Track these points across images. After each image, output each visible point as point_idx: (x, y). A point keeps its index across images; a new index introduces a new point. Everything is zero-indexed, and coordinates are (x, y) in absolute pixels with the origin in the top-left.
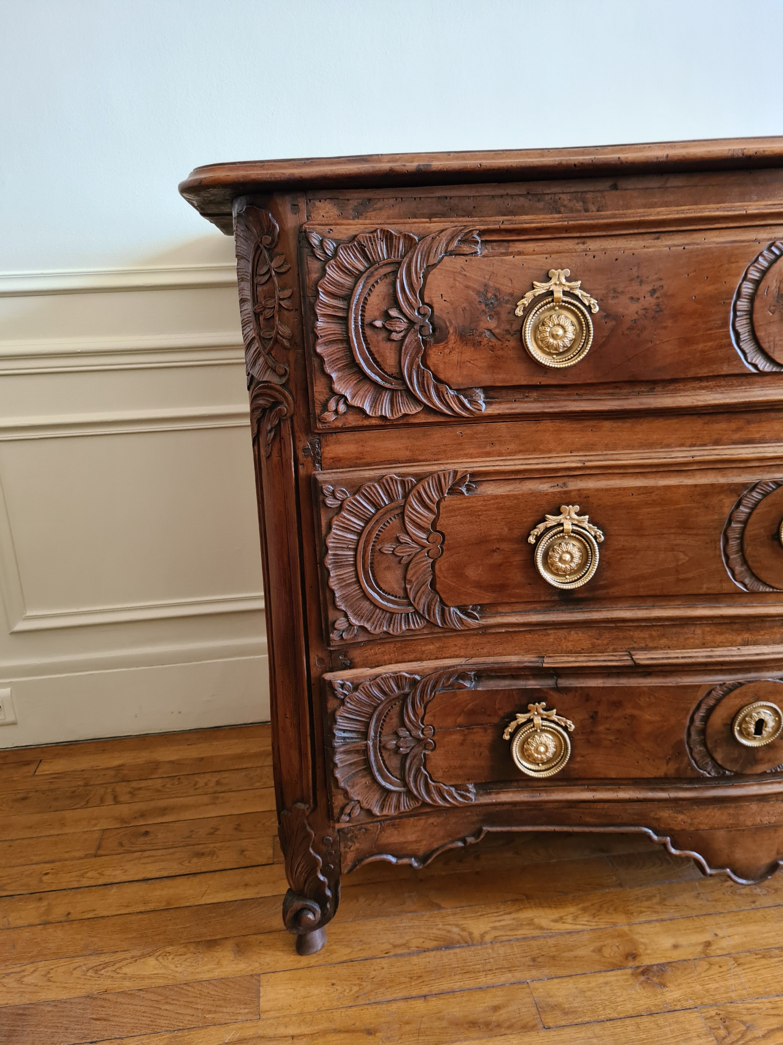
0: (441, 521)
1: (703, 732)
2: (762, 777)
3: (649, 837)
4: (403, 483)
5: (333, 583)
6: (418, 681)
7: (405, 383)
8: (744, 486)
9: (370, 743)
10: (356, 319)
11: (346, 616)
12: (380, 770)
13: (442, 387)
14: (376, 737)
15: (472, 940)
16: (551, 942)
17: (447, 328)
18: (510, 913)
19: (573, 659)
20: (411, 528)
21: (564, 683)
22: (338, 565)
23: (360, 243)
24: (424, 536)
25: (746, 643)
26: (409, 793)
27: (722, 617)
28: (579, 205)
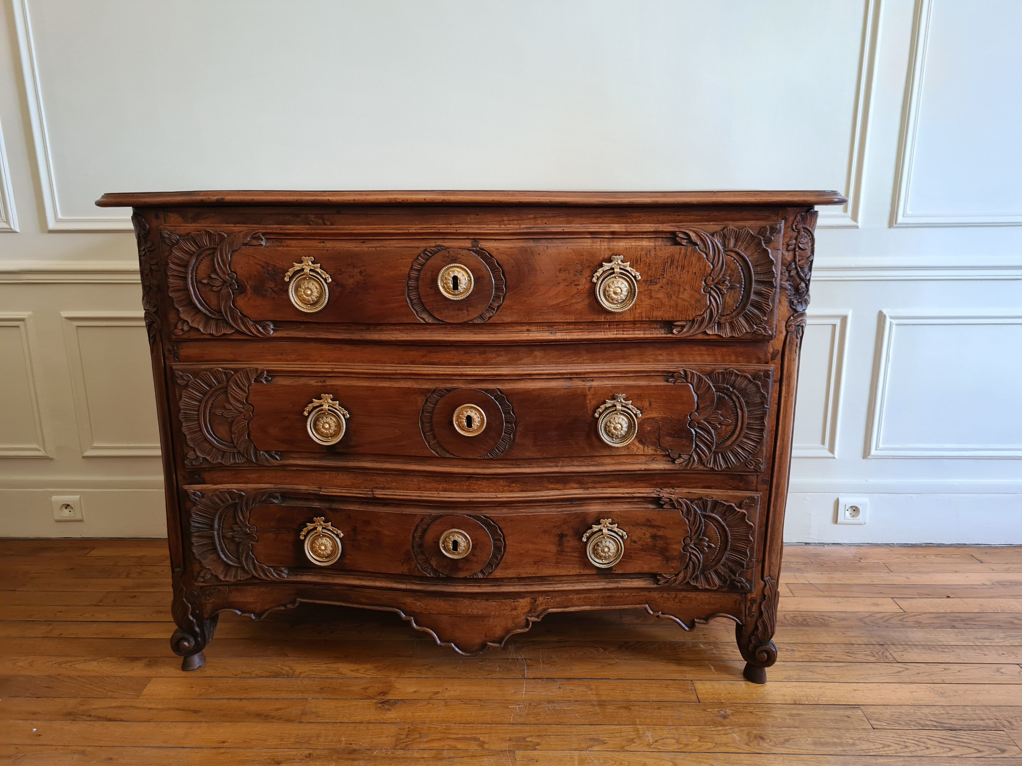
0: (251, 398)
2: (466, 581)
3: (399, 616)
4: (225, 373)
6: (243, 496)
7: (223, 316)
8: (428, 390)
9: (216, 533)
10: (192, 278)
11: (194, 451)
12: (223, 551)
13: (245, 319)
14: (219, 529)
15: (293, 674)
16: (341, 681)
17: (246, 286)
18: (328, 664)
19: (339, 491)
20: (232, 401)
21: (335, 506)
22: (188, 419)
23: (192, 237)
24: (241, 406)
25: (445, 490)
26: (243, 568)
27: (424, 471)
28: (320, 222)
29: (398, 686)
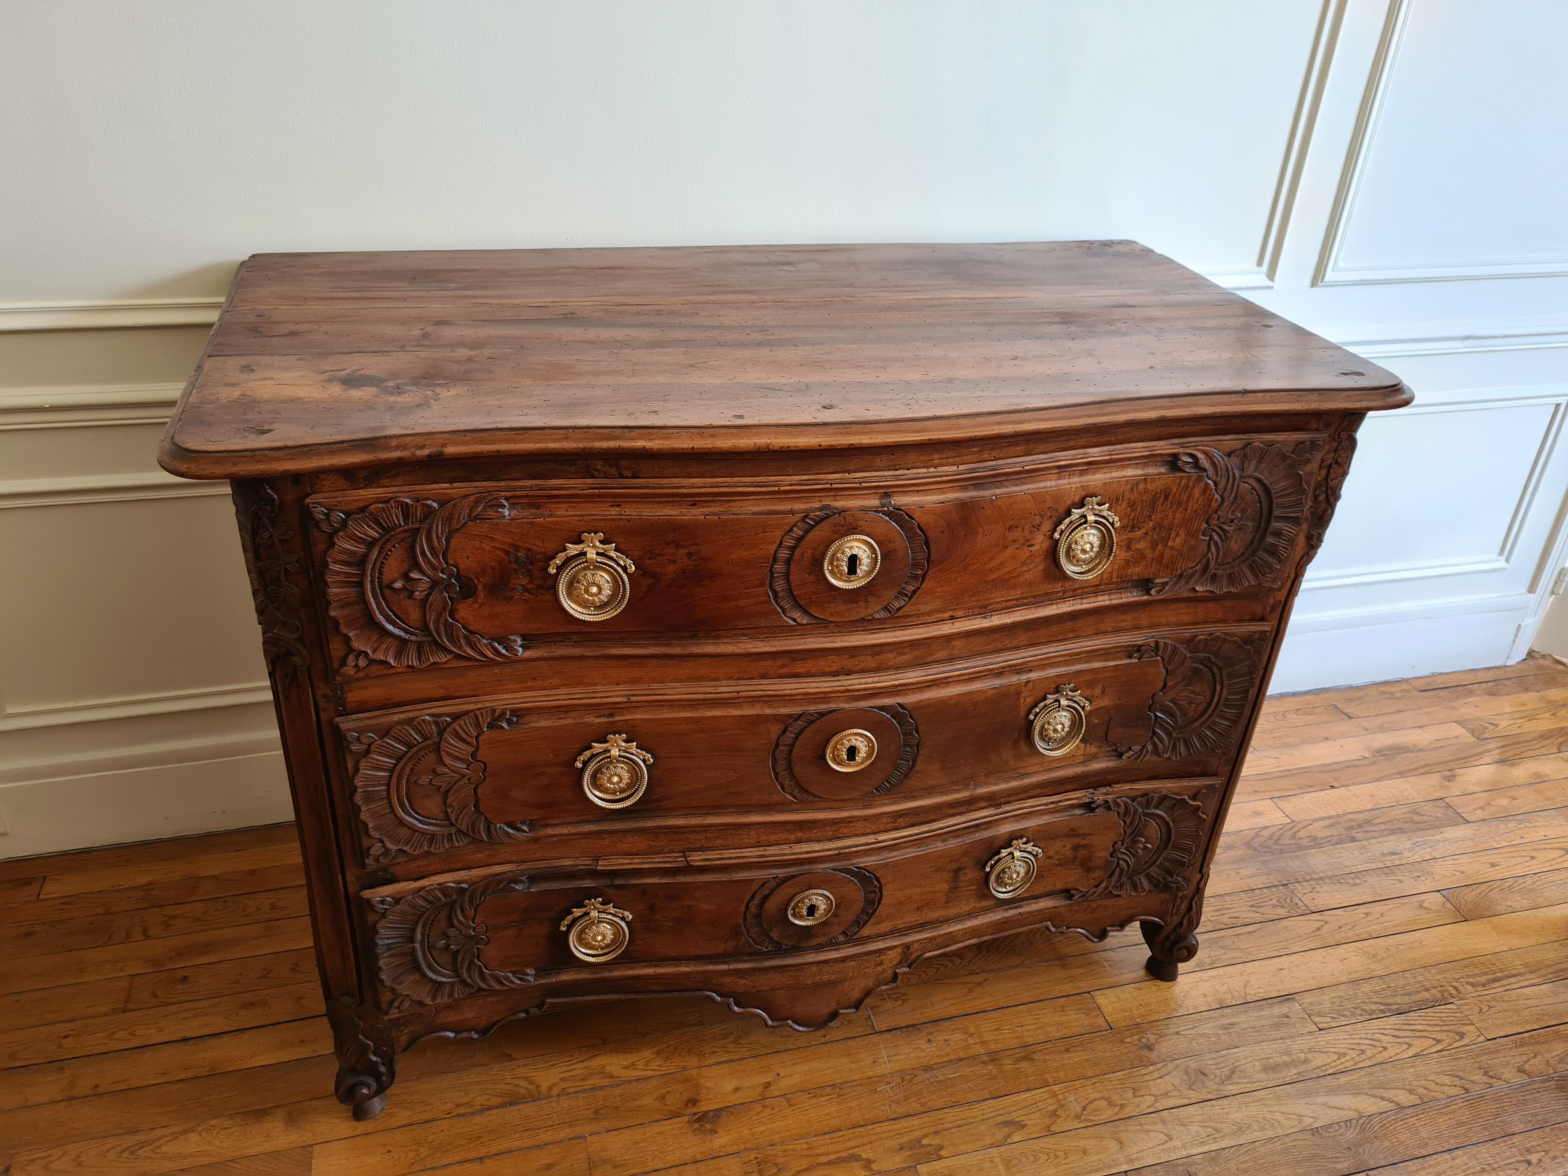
0: (482, 754)
1: (758, 916)
2: (819, 948)
3: (713, 999)
4: (437, 724)
5: (363, 816)
6: (466, 889)
7: (431, 635)
8: (789, 716)
9: (417, 946)
10: (372, 582)
11: (381, 841)
12: (430, 967)
13: (474, 638)
14: (423, 939)
15: (539, 1093)
16: (618, 1091)
17: (476, 586)
18: (582, 1061)
19: (628, 861)
20: (447, 760)
21: (620, 882)
22: (370, 800)
23: (371, 514)
24: (464, 766)
25: (799, 841)
26: (463, 982)
27: (773, 823)
28: (613, 471)
29: (707, 1084)
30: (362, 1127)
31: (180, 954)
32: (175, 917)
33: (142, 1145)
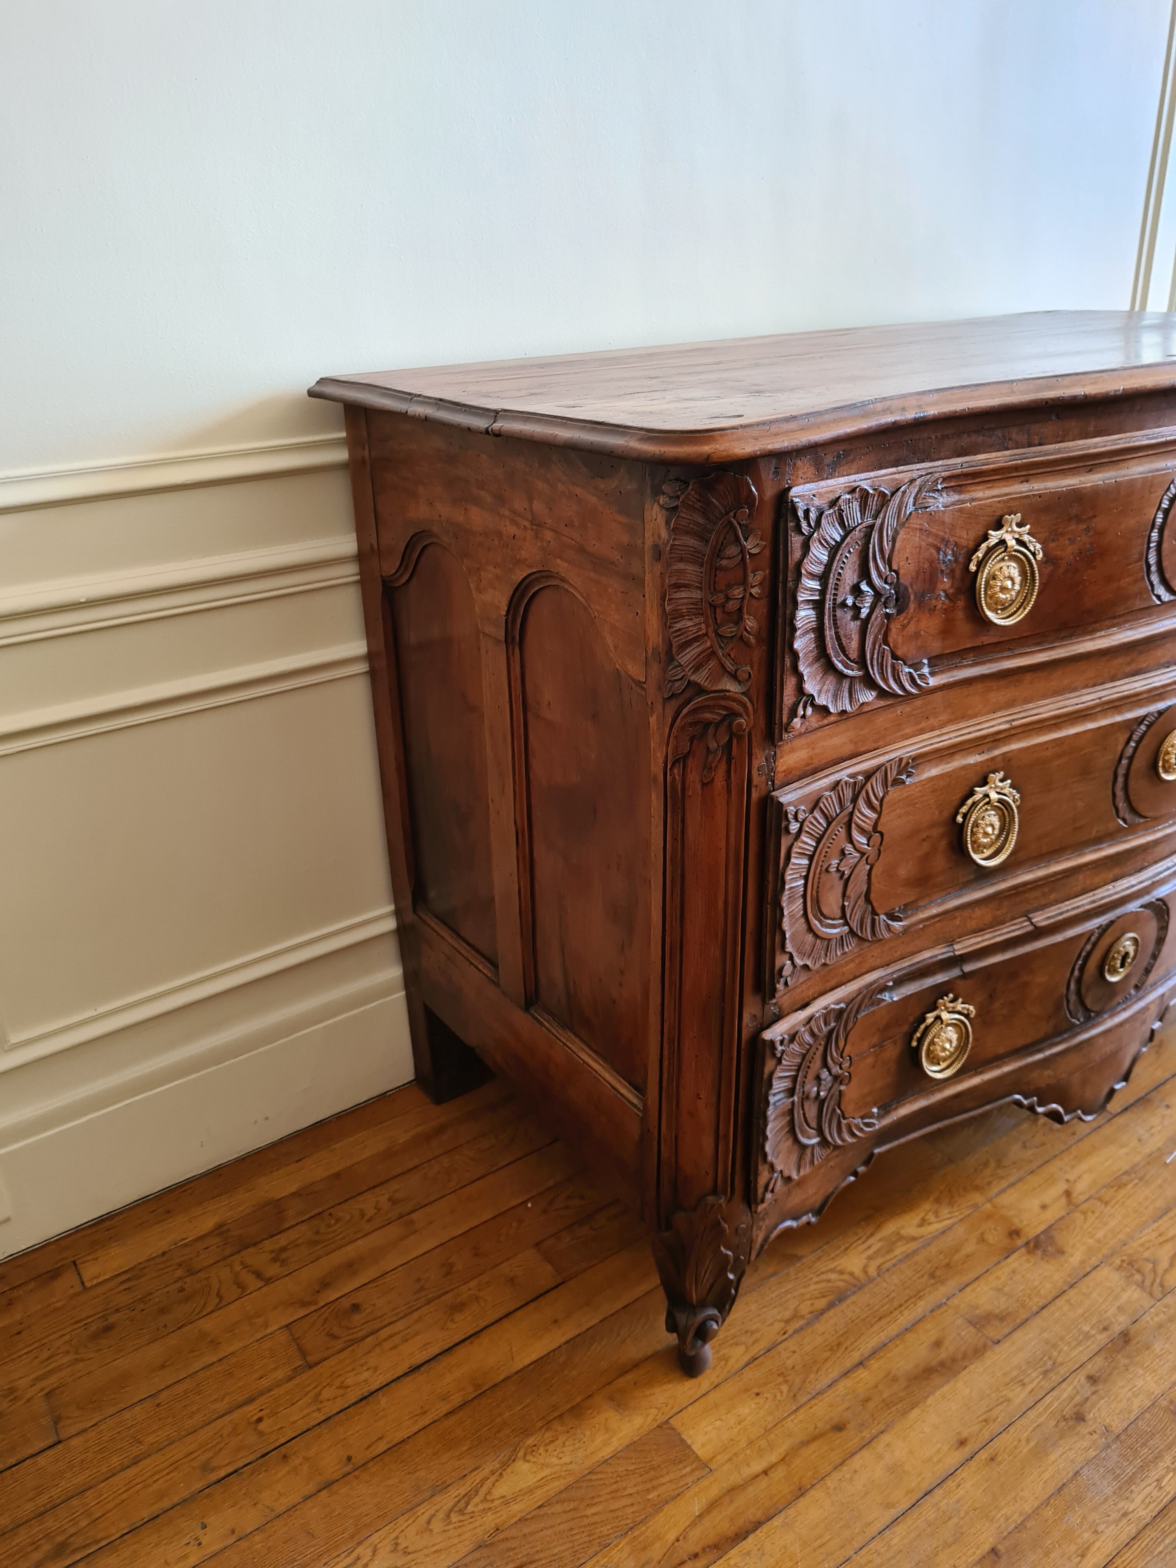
0: (882, 819)
1: (1079, 980)
2: (1115, 1010)
4: (854, 786)
5: (785, 923)
6: (844, 1010)
7: (866, 667)
8: (1135, 721)
10: (830, 600)
11: (792, 958)
13: (899, 665)
14: (800, 1089)
17: (909, 594)
20: (855, 835)
21: (968, 968)
22: (792, 900)
23: (838, 509)
24: (866, 841)
26: (823, 1141)
28: (1025, 438)
29: (1012, 1213)
30: (705, 1380)
31: (325, 1284)
32: (284, 1249)
33: (468, 1497)
